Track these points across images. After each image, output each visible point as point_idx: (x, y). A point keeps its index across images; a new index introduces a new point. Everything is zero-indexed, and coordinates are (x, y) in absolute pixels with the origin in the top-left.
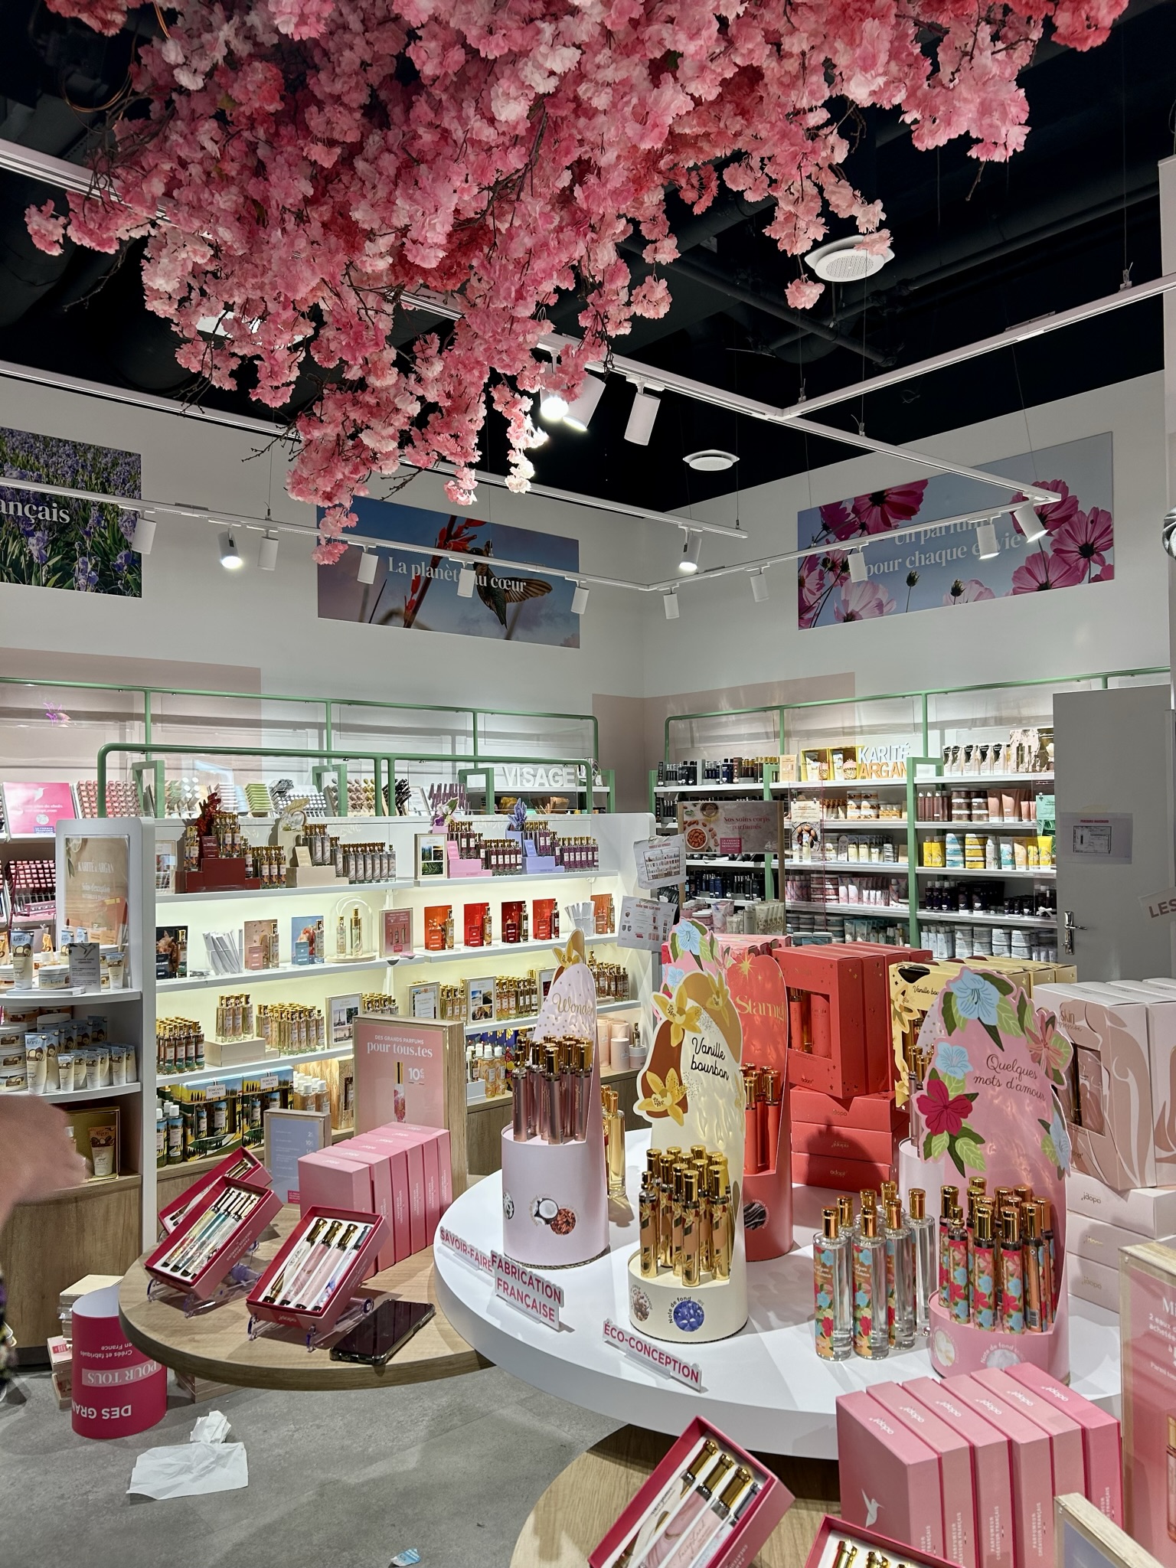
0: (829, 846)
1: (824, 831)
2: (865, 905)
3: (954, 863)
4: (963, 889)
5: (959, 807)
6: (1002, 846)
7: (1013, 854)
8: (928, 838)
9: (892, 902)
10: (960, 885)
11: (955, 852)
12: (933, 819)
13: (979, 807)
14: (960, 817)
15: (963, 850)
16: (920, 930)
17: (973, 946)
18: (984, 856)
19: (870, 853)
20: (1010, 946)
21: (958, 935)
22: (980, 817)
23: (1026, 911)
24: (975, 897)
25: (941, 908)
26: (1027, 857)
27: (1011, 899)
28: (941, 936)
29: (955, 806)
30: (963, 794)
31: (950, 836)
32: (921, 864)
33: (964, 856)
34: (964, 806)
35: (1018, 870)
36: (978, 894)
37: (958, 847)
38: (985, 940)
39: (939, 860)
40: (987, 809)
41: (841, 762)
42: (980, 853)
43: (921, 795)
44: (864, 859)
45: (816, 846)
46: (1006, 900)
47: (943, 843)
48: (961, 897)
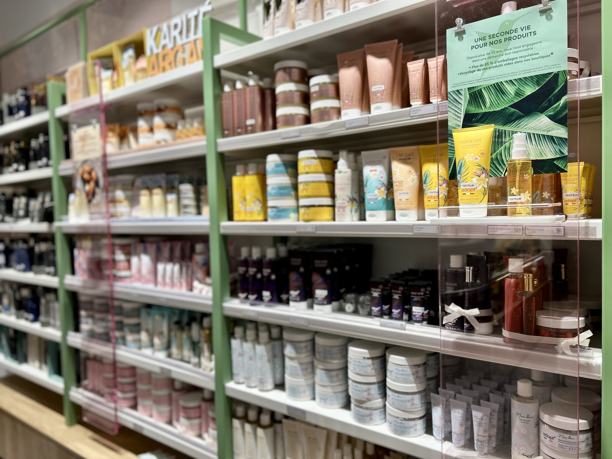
0: (119, 194)
1: (111, 173)
2: (160, 288)
3: (281, 212)
4: (296, 261)
5: (288, 101)
6: (367, 170)
7: (390, 186)
8: (240, 168)
9: (196, 284)
10: (291, 253)
11: (281, 192)
12: (246, 130)
13: (322, 95)
14: (289, 120)
15: (295, 187)
16: (231, 335)
17: (313, 372)
18: (333, 196)
19: (166, 202)
20: (383, 385)
21: (289, 351)
22: (324, 114)
23: (418, 310)
24: (317, 279)
25: (260, 298)
26: (421, 191)
27: (385, 283)
28: (261, 349)
29: (280, 100)
30: (296, 74)
31: (273, 159)
32: (230, 218)
33: (297, 198)
34: (297, 98)
35: (400, 220)
36: (321, 272)
37: (285, 180)
38: (336, 363)
39: (257, 207)
40: (338, 95)
41: (132, 61)
42: (325, 189)
43: (227, 89)
44: (159, 214)
45: (100, 197)
46: (376, 285)
47: (262, 177)
48: (293, 277)
